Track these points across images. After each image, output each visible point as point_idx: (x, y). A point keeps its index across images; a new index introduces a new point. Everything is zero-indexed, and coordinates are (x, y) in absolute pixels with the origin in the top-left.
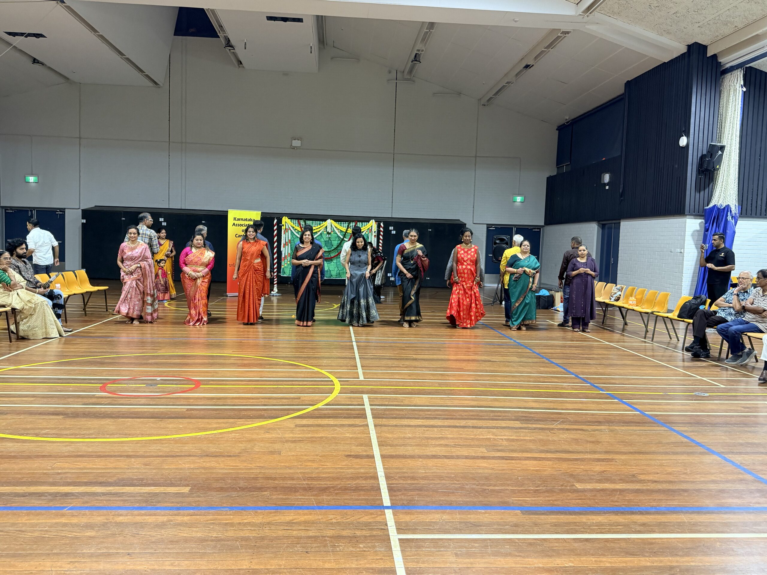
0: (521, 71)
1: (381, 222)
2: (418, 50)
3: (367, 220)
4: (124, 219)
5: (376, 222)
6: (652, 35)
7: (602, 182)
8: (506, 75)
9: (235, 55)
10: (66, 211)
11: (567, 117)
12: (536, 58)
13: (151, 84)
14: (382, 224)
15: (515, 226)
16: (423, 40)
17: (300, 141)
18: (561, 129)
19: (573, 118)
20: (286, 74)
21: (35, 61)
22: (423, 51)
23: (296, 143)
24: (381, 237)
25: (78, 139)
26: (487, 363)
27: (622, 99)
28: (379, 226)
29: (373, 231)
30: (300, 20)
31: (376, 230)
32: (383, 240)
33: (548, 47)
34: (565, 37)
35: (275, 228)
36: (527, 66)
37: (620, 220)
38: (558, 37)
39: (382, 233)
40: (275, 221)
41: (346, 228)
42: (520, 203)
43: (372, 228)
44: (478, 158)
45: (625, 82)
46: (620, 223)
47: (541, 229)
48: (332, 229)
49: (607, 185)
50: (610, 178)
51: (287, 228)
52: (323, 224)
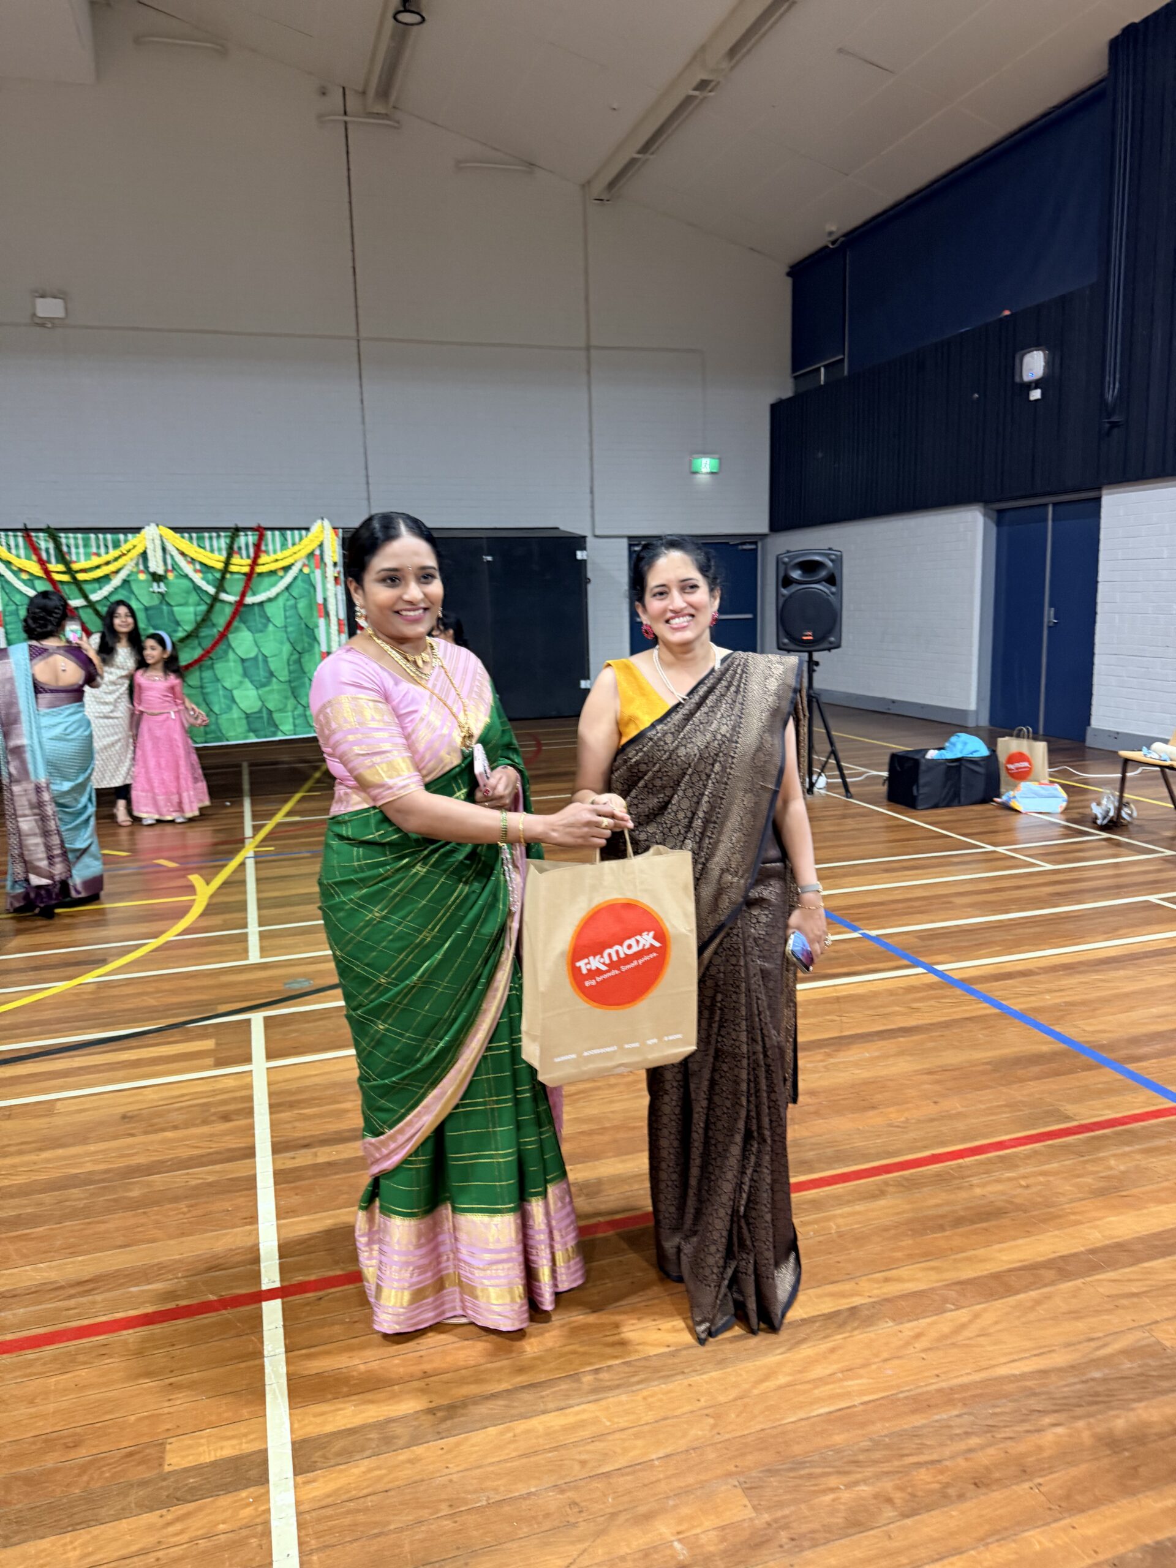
5: (333, 527)
7: (1017, 380)
8: (696, 56)
11: (832, 225)
17: (60, 303)
18: (801, 270)
23: (51, 308)
29: (329, 560)
37: (1101, 488)
41: (224, 553)
42: (708, 476)
43: (322, 552)
44: (593, 352)
45: (1115, 31)
46: (1098, 500)
47: (760, 545)
48: (169, 561)
49: (1036, 388)
50: (1049, 364)
52: (129, 545)
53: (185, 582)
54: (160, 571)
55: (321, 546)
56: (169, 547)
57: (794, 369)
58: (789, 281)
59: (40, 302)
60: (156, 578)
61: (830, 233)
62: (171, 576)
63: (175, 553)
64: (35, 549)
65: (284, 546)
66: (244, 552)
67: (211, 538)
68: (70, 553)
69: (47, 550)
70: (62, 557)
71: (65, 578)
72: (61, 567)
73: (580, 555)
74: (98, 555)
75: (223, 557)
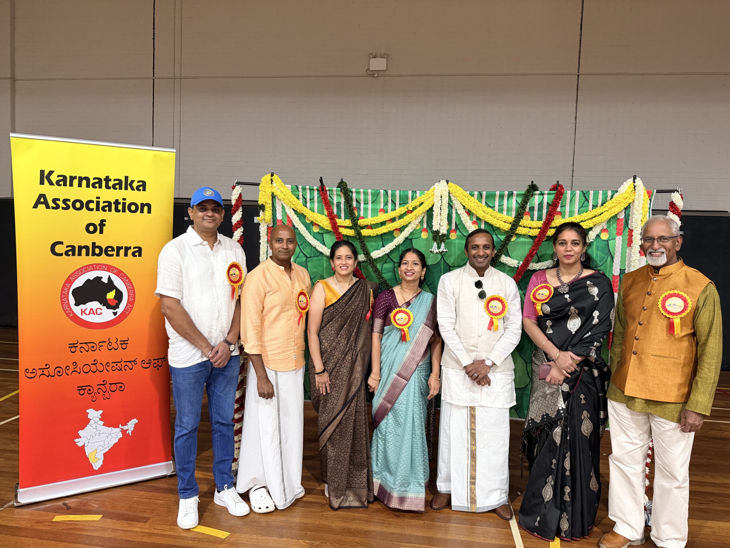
17: (384, 60)
41: (514, 213)
48: (454, 219)
51: (279, 217)
52: (416, 202)
54: (443, 231)
59: (372, 61)
60: (438, 238)
62: (453, 236)
63: (461, 211)
64: (328, 203)
66: (536, 213)
68: (359, 209)
70: (351, 213)
72: (348, 222)
74: (384, 211)
75: (511, 218)
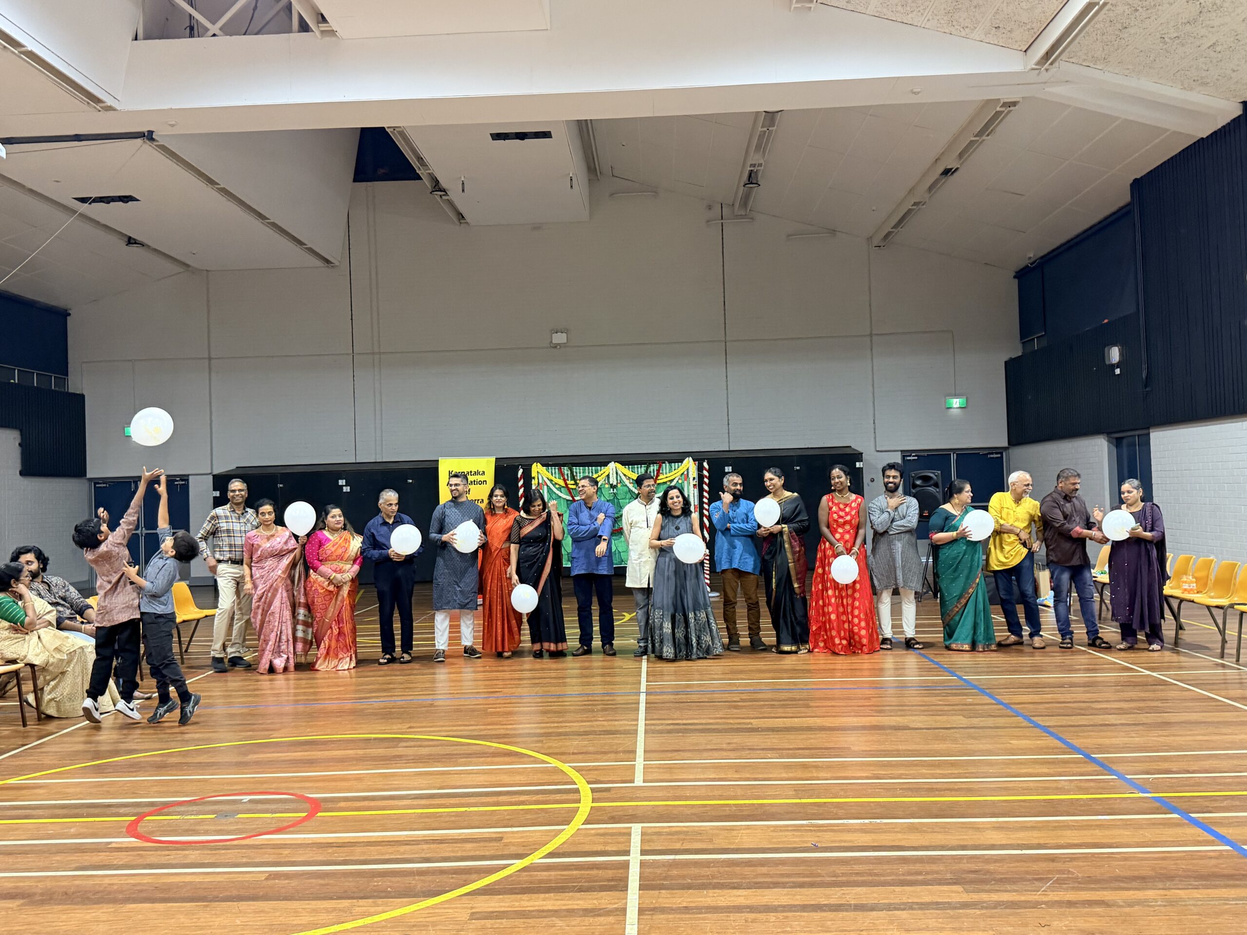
0: (936, 182)
1: (703, 460)
2: (753, 165)
3: (677, 458)
4: (281, 486)
5: (694, 460)
6: (1171, 92)
7: (1107, 363)
8: (911, 191)
9: (450, 203)
10: (191, 478)
11: (1032, 254)
12: (961, 155)
13: (319, 263)
14: (705, 465)
15: (954, 450)
16: (758, 147)
17: (564, 335)
18: (1022, 275)
19: (1042, 254)
20: (537, 227)
21: (131, 241)
22: (760, 165)
23: (560, 338)
24: (706, 487)
25: (207, 361)
26: (900, 733)
27: (1128, 213)
28: (700, 468)
29: (691, 476)
30: (546, 135)
31: (696, 475)
32: (709, 493)
33: (980, 134)
34: (1009, 112)
35: (521, 483)
36: (947, 172)
37: (1148, 428)
38: (998, 114)
39: (706, 480)
40: (521, 472)
42: (959, 410)
43: (688, 472)
44: (875, 338)
45: (1131, 181)
46: (1149, 434)
47: (1004, 454)
48: (619, 478)
49: (1117, 368)
50: (1121, 354)
51: (540, 482)
52: (602, 472)
53: (625, 489)
54: (615, 483)
55: (688, 469)
56: (619, 472)
57: (1022, 338)
58: (1016, 281)
59: (554, 335)
60: (613, 487)
61: (1030, 258)
62: (619, 485)
63: (622, 475)
64: (563, 475)
65: (670, 471)
67: (638, 468)
69: (567, 475)
70: (573, 478)
71: (574, 487)
72: (573, 482)
73: (858, 465)
